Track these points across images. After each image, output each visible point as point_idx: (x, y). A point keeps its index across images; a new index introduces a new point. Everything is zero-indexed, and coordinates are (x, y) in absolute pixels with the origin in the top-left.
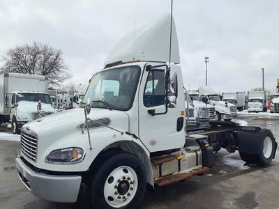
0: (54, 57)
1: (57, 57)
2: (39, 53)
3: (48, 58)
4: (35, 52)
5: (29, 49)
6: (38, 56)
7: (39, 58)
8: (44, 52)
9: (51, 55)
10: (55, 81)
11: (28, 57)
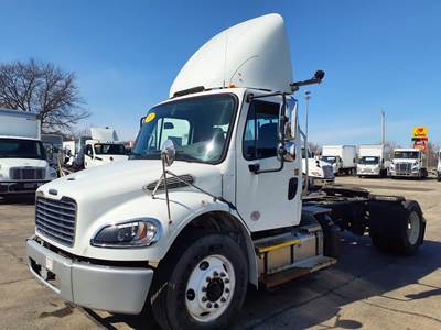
0: (63, 82)
1: (67, 83)
2: (38, 76)
3: (54, 84)
4: (31, 74)
5: (22, 67)
6: (37, 80)
7: (38, 84)
8: (47, 73)
9: (58, 79)
10: (65, 121)
11: (20, 82)
